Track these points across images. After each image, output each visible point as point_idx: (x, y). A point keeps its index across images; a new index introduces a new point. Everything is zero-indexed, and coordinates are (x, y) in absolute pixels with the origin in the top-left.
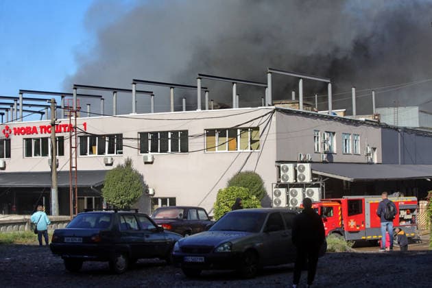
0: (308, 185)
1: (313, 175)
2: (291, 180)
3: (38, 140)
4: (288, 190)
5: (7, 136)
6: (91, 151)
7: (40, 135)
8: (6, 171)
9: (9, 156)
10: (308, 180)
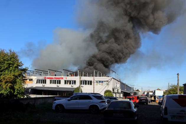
0: (120, 93)
1: (121, 91)
2: (116, 92)
3: (53, 80)
4: (115, 94)
5: (45, 79)
6: (67, 84)
7: (54, 79)
8: (45, 86)
9: (45, 83)
10: (120, 92)
